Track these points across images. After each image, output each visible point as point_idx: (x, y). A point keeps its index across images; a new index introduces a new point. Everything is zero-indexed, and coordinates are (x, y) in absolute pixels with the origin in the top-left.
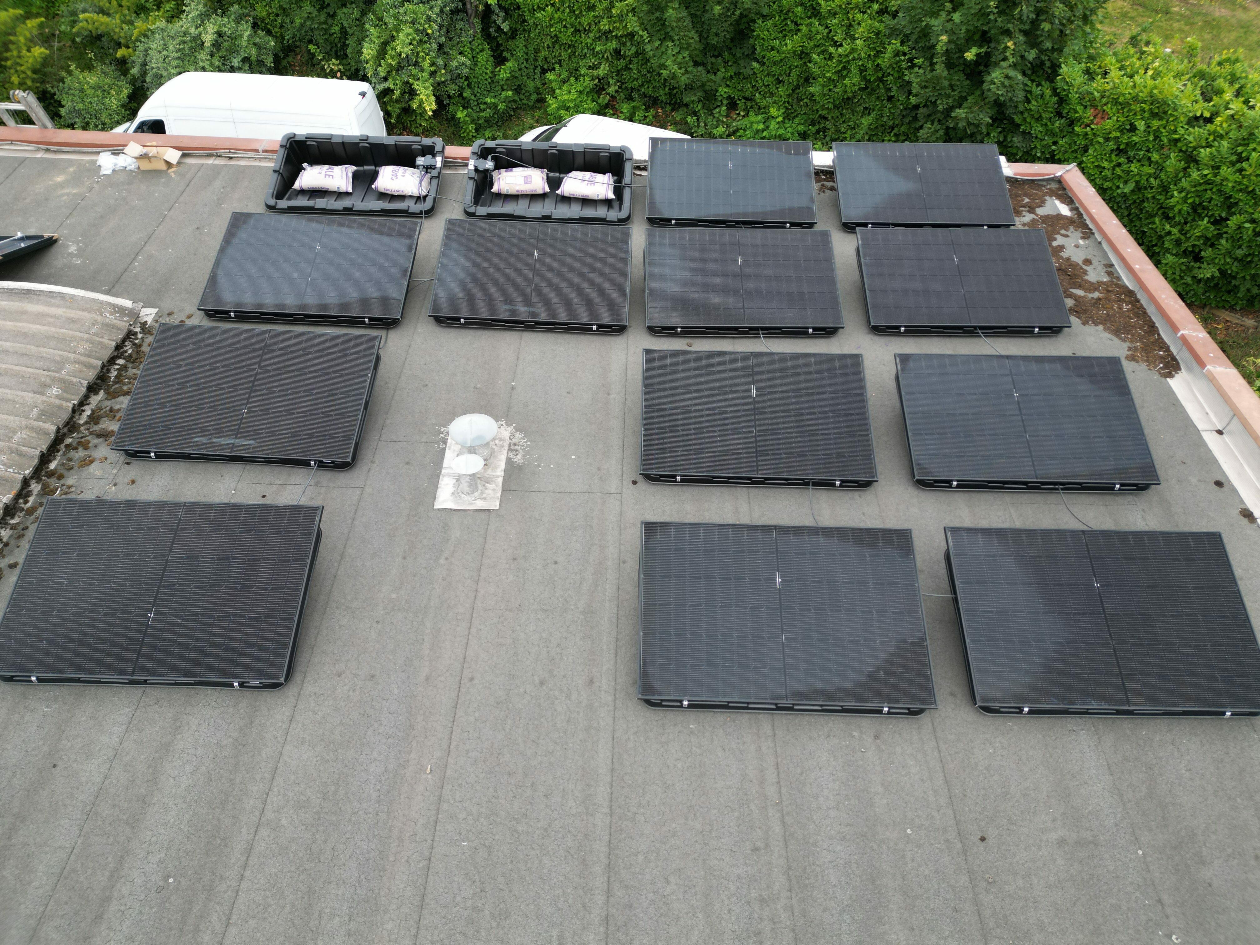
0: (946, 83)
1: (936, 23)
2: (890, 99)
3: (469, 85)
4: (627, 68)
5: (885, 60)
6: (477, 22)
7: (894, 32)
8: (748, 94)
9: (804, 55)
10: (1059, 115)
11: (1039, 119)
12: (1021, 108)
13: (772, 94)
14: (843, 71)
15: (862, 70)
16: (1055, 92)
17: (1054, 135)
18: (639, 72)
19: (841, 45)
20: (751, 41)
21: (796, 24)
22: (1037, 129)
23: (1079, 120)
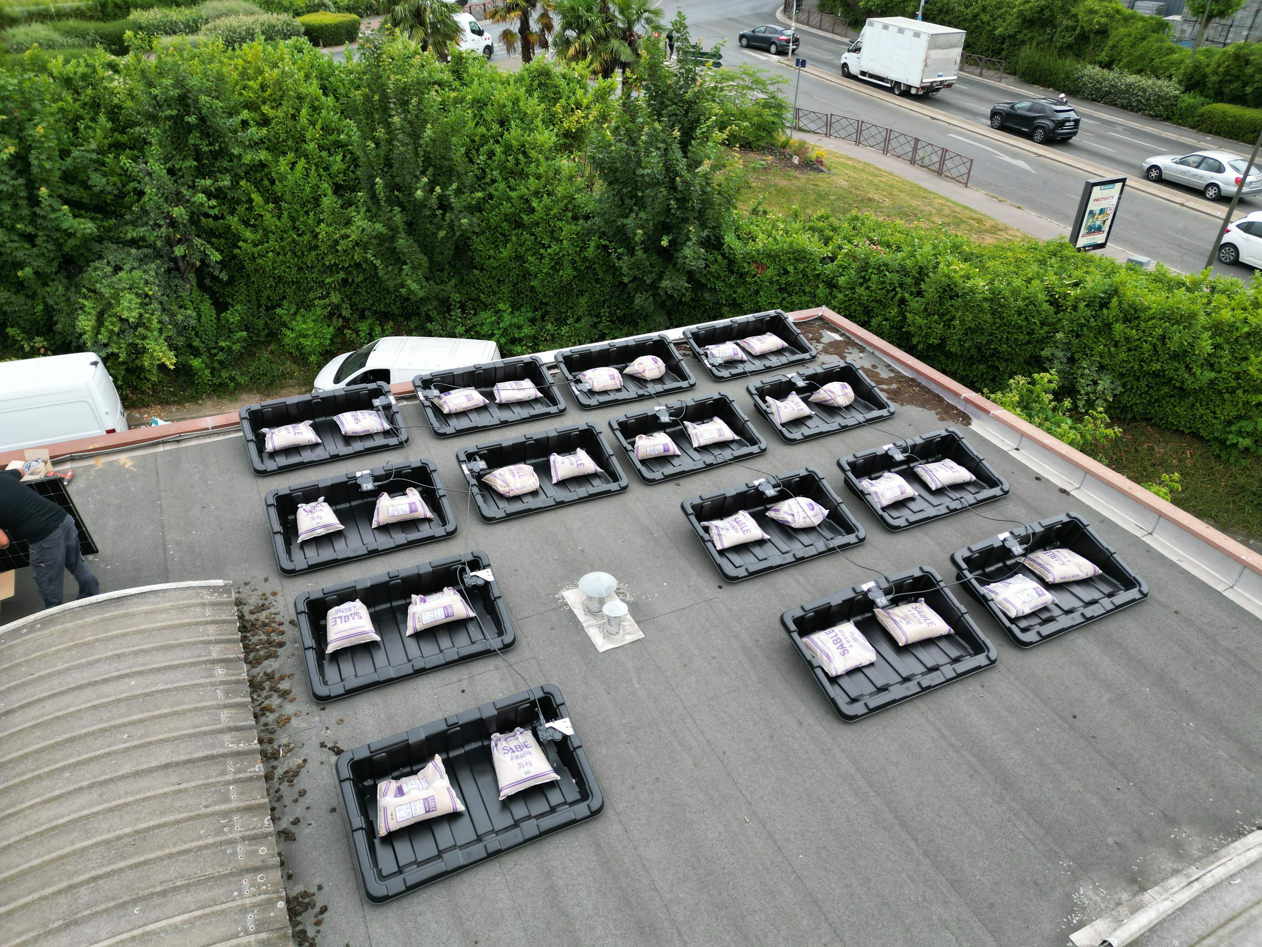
0: (648, 263)
1: (630, 222)
2: (597, 281)
3: (197, 335)
4: (355, 293)
5: (591, 252)
6: (192, 277)
7: (590, 232)
8: (473, 295)
9: (520, 258)
10: (732, 272)
11: (718, 278)
12: (705, 272)
13: (495, 293)
14: (557, 265)
15: (573, 262)
16: (723, 255)
17: (732, 286)
18: (368, 293)
19: (550, 246)
20: (470, 254)
21: (504, 235)
22: (719, 285)
23: (747, 273)
